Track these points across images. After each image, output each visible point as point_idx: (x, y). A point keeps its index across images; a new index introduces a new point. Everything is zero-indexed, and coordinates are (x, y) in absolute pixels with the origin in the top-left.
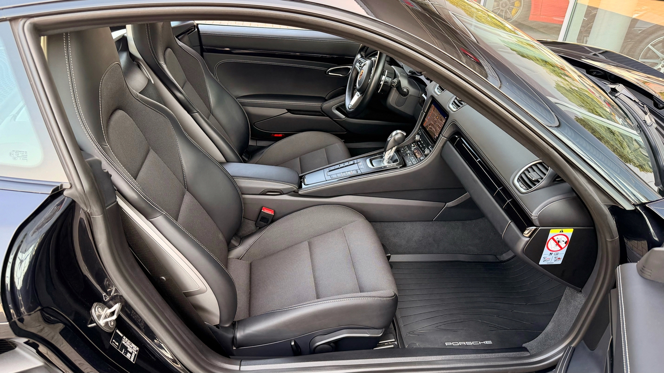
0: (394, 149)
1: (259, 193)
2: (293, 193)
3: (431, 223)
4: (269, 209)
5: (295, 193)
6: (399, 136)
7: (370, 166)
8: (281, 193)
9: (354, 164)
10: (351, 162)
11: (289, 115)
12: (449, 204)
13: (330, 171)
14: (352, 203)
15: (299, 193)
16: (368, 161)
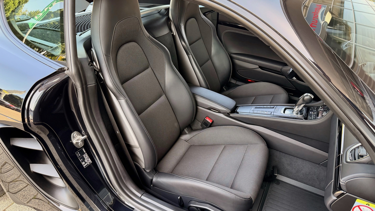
0: (302, 105)
1: (207, 108)
2: (227, 114)
3: (318, 165)
4: (210, 118)
5: (228, 115)
6: (310, 98)
7: (282, 112)
8: (219, 112)
9: (273, 108)
10: (272, 107)
11: (260, 70)
13: (255, 108)
14: (262, 132)
15: (230, 115)
16: (284, 108)
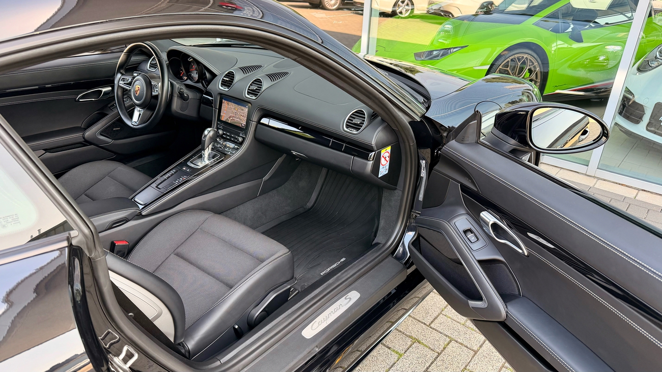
0: (210, 146)
1: (104, 229)
2: (136, 217)
3: (256, 199)
4: (123, 240)
5: (139, 216)
6: (211, 133)
8: (125, 220)
11: (49, 154)
12: (266, 178)
13: (158, 185)
15: (143, 214)
